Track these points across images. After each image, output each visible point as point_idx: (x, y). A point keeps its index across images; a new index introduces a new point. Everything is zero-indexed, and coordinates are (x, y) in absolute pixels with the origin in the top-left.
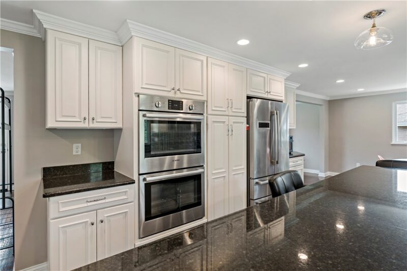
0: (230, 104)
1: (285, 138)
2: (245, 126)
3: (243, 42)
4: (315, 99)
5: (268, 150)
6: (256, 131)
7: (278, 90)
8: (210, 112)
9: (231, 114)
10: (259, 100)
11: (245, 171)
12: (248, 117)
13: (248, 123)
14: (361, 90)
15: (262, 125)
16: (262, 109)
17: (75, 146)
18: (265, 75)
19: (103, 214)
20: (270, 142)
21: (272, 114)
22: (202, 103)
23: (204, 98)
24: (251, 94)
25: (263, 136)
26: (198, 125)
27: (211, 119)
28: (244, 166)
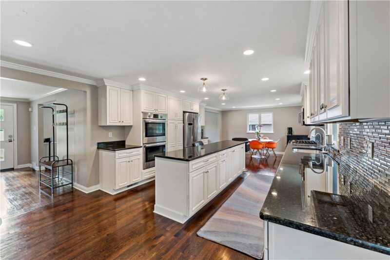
0: (176, 114)
1: (200, 131)
2: (182, 124)
3: (183, 92)
4: (214, 110)
5: (192, 137)
6: (187, 126)
7: (196, 108)
8: (168, 119)
9: (176, 119)
10: (188, 113)
11: (182, 144)
12: (184, 120)
13: (184, 123)
14: (234, 107)
15: (190, 124)
16: (189, 117)
17: (110, 133)
18: (190, 102)
19: (132, 159)
20: (193, 132)
21: (194, 119)
22: (166, 115)
23: (166, 113)
24: (185, 110)
25: (190, 129)
26: (164, 124)
27: (169, 122)
28: (182, 142)
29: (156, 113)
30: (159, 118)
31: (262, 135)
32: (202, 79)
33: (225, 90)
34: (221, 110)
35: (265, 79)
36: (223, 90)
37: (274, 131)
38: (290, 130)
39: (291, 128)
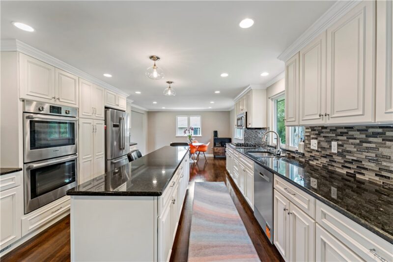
0: (94, 111)
2: (103, 126)
3: (108, 75)
4: (139, 109)
7: (123, 104)
8: (81, 116)
9: (95, 118)
10: (110, 109)
11: (104, 156)
12: (106, 120)
13: (106, 124)
14: (164, 108)
15: (115, 126)
21: (119, 120)
22: (76, 110)
23: (77, 106)
24: (107, 106)
26: (72, 125)
27: (81, 121)
28: (103, 152)
29: (57, 104)
30: (63, 113)
31: (193, 139)
32: (152, 57)
33: (171, 83)
34: (147, 110)
35: (224, 75)
36: (168, 82)
37: (202, 134)
38: (216, 133)
39: (217, 131)
